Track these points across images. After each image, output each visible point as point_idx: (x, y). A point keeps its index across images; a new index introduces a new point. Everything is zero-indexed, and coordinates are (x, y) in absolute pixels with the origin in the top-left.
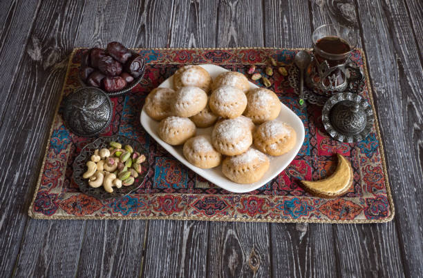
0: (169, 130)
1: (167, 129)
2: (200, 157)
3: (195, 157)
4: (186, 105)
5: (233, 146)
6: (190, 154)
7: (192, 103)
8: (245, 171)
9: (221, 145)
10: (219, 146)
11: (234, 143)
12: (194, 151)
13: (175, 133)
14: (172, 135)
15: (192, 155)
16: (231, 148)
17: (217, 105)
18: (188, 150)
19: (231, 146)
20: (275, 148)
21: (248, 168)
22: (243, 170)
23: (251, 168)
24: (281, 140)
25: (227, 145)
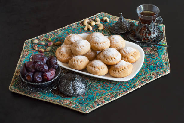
0: (77, 61)
1: (76, 62)
2: (99, 69)
3: (96, 70)
4: (82, 47)
5: (114, 58)
6: (93, 69)
7: (85, 45)
8: (124, 70)
9: (108, 60)
10: (108, 61)
11: (115, 57)
12: (94, 67)
13: (80, 62)
14: (79, 64)
15: (94, 69)
16: (114, 60)
17: (97, 45)
18: (91, 68)
19: (113, 59)
20: (132, 58)
21: (125, 68)
22: (123, 69)
23: (126, 67)
24: (133, 54)
25: (111, 59)
